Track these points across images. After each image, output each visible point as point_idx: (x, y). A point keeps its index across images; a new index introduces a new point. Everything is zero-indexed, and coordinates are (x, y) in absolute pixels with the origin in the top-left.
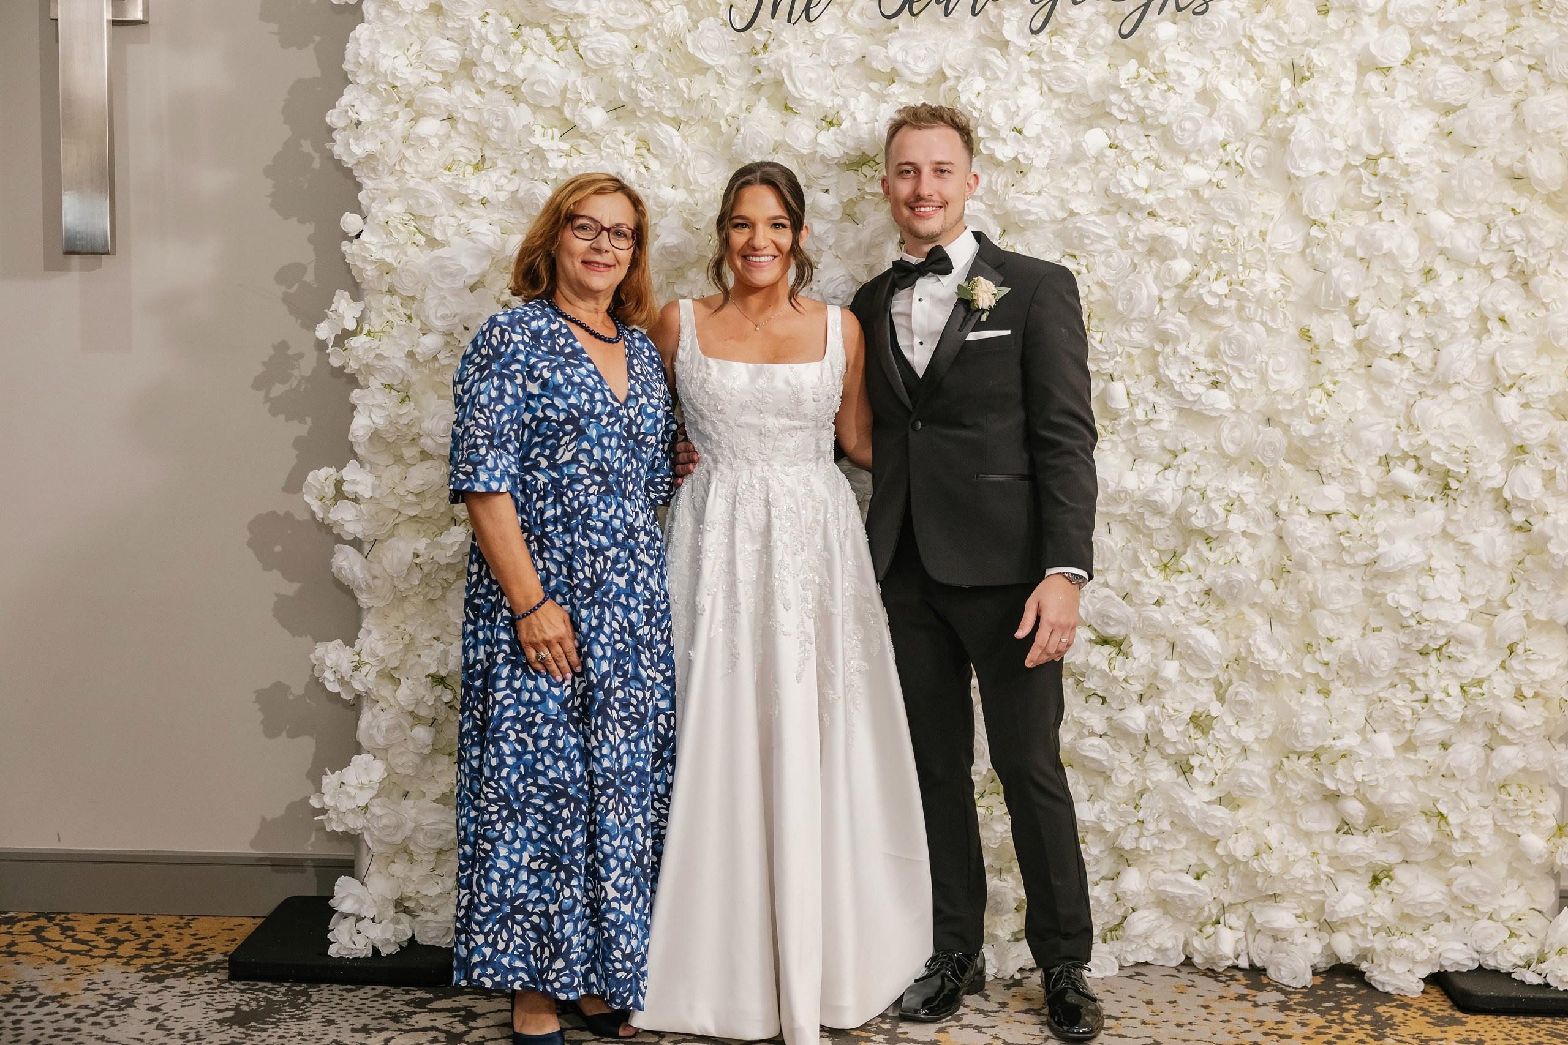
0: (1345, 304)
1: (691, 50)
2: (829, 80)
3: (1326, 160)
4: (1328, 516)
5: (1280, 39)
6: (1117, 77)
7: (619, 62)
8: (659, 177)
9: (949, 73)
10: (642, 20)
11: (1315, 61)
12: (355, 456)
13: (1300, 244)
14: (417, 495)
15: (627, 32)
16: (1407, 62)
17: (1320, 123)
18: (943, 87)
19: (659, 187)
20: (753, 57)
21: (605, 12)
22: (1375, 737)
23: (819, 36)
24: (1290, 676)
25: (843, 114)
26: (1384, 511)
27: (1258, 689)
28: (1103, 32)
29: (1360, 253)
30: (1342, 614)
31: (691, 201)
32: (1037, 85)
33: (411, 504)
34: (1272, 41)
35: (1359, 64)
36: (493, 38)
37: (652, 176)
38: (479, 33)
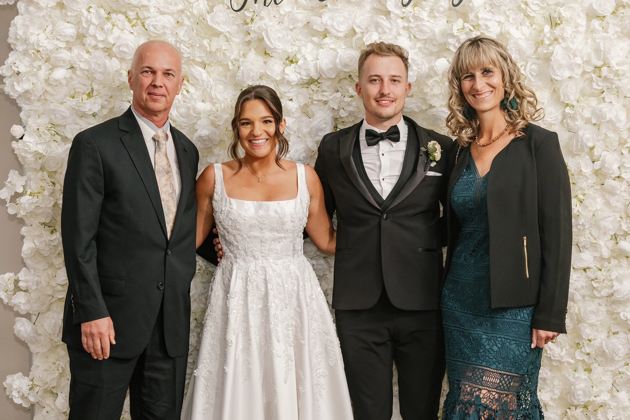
0: (587, 150)
1: (210, 23)
2: (289, 37)
3: (572, 70)
4: (585, 270)
5: (542, 3)
6: (452, 29)
7: (168, 32)
8: (195, 97)
9: (357, 30)
10: (181, 7)
11: (563, 14)
12: (25, 265)
13: (560, 117)
14: (62, 286)
15: (172, 14)
16: (614, 13)
17: (567, 49)
18: (354, 38)
19: (195, 102)
20: (245, 26)
21: (159, 4)
22: (619, 394)
23: (282, 12)
24: (569, 363)
25: (299, 56)
26: (616, 266)
27: (550, 371)
28: (443, 4)
29: (594, 121)
30: (595, 325)
31: (214, 109)
32: (407, 35)
33: (59, 291)
34: (538, 5)
35: (587, 15)
36: (95, 21)
37: (191, 96)
38: (87, 18)
